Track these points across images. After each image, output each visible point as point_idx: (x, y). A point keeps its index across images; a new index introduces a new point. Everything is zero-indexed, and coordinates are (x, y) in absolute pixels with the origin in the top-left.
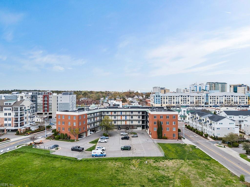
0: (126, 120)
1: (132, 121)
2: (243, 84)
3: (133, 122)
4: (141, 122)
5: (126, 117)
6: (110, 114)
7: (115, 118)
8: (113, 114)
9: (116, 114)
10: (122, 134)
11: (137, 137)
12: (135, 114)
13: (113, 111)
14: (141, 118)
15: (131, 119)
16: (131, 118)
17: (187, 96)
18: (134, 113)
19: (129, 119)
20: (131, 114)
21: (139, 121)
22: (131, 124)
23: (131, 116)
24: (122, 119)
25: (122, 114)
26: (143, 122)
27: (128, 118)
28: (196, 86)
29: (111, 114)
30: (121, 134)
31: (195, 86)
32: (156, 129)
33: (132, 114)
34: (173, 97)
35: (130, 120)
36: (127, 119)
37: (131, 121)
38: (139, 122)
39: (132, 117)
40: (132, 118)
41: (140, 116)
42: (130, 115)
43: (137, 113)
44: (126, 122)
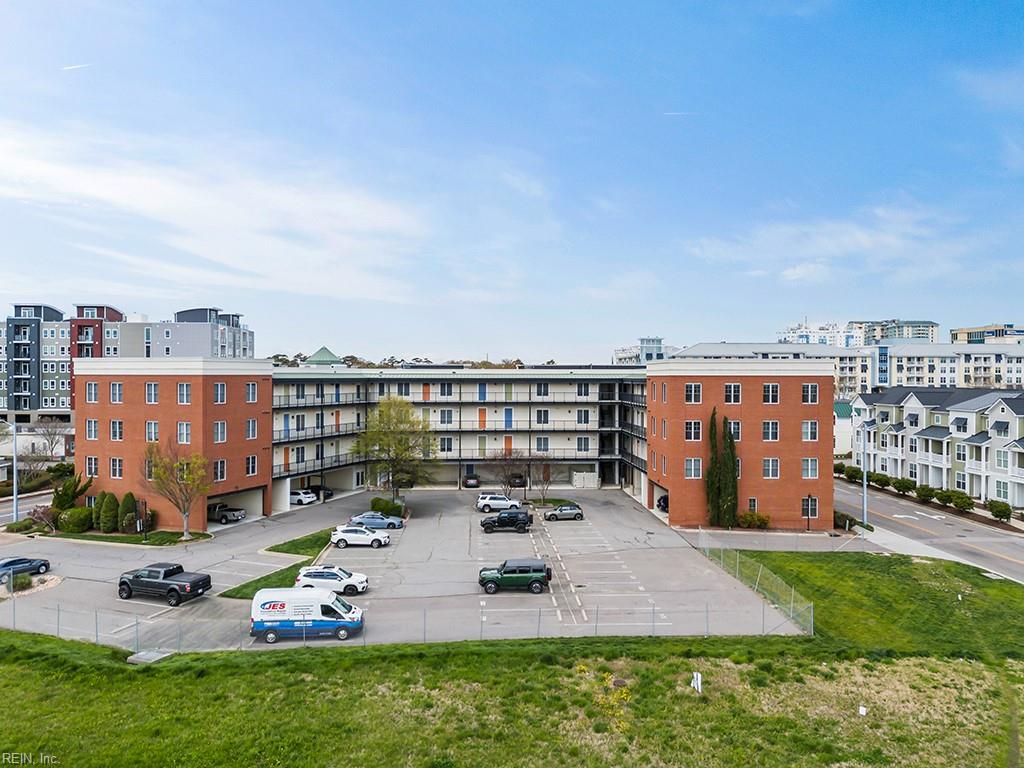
0: (508, 433)
1: (542, 436)
2: (1011, 326)
3: (546, 444)
4: (594, 444)
5: (509, 413)
6: (416, 394)
7: (446, 418)
8: (435, 394)
9: (454, 398)
11: (579, 517)
12: (559, 398)
13: (434, 381)
14: (594, 423)
15: (536, 426)
16: (539, 422)
18: (556, 394)
19: (525, 426)
20: (540, 399)
21: (582, 437)
22: (536, 453)
23: (539, 412)
24: (489, 426)
25: (489, 398)
26: (606, 441)
27: (521, 419)
28: (807, 337)
29: (426, 394)
30: (482, 503)
31: (801, 337)
32: (696, 470)
33: (546, 399)
35: (530, 432)
36: (514, 427)
37: (539, 440)
38: (583, 445)
39: (543, 417)
40: (546, 422)
41: (587, 412)
42: (530, 404)
43: (570, 394)
44: (508, 441)
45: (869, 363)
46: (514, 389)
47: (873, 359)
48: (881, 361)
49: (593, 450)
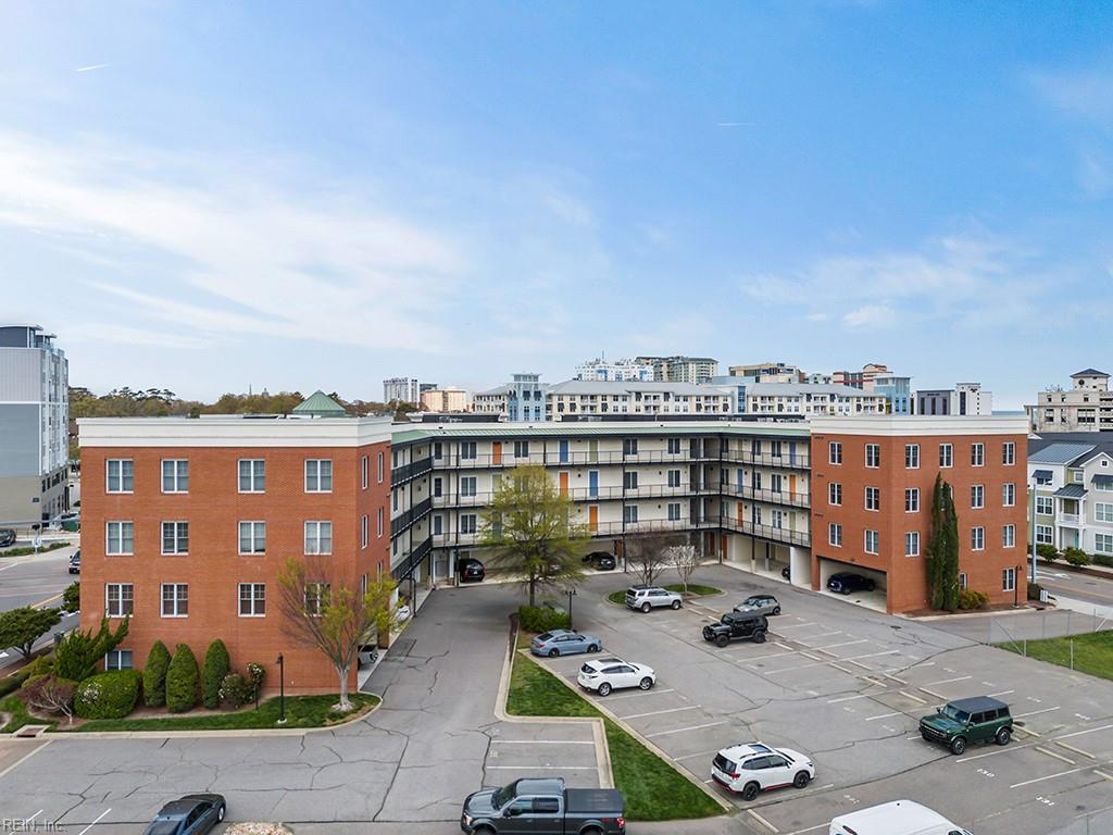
0: (594, 503)
2: (782, 365)
3: (635, 515)
4: (685, 512)
5: (594, 477)
6: (484, 456)
8: (508, 457)
9: (531, 460)
10: (646, 598)
11: (778, 611)
12: (648, 458)
13: (506, 439)
14: (684, 489)
16: (627, 487)
17: (662, 396)
18: (647, 453)
19: (610, 494)
20: (627, 459)
21: (672, 504)
22: (623, 528)
23: (628, 474)
28: (606, 372)
29: (497, 455)
31: (600, 371)
32: (914, 546)
33: (633, 459)
34: (599, 398)
36: (602, 494)
37: (625, 510)
38: (674, 514)
39: (630, 481)
40: (635, 487)
41: (678, 473)
42: (616, 466)
44: (594, 512)
45: (729, 402)
46: (601, 447)
47: (733, 398)
48: (740, 400)
49: (684, 520)
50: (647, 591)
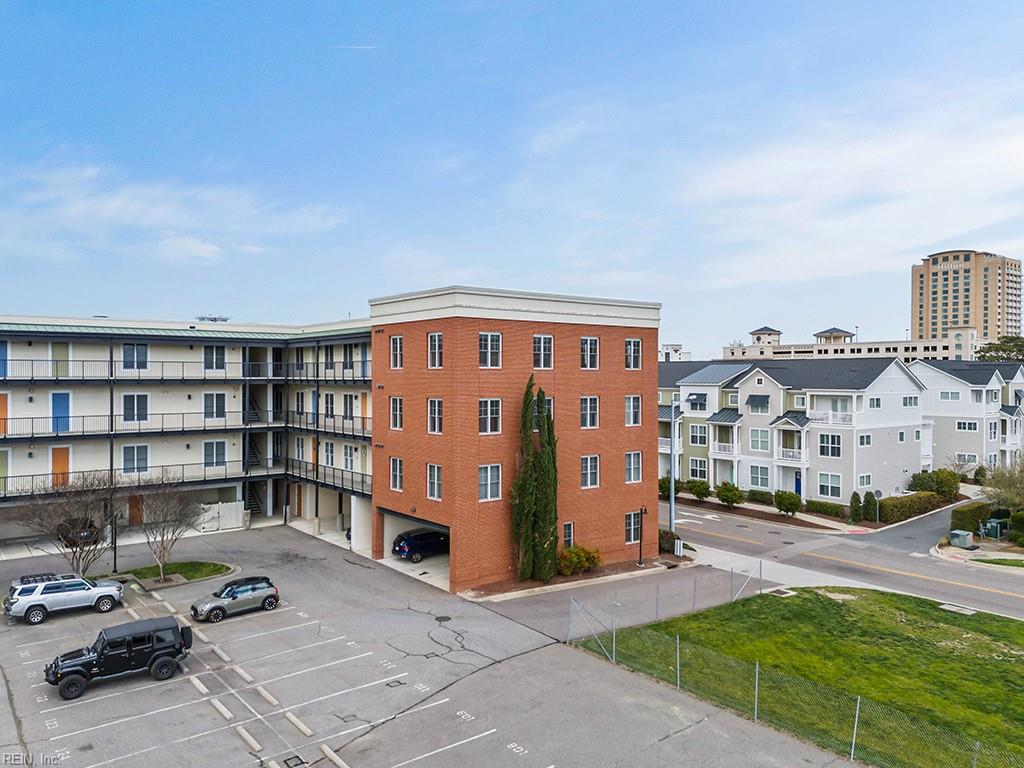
0: (60, 441)
1: (136, 445)
4: (234, 453)
5: (61, 403)
10: (36, 598)
12: (172, 372)
14: (234, 416)
15: (122, 426)
16: (128, 417)
19: (102, 427)
20: (133, 373)
21: (211, 441)
22: (125, 479)
23: (128, 400)
26: (253, 442)
27: (89, 413)
33: (142, 374)
35: (111, 438)
36: (75, 427)
37: (128, 451)
38: (214, 455)
39: (136, 408)
40: (143, 416)
42: (111, 384)
43: (192, 366)
44: (61, 457)
46: (73, 354)
49: (233, 462)
50: (41, 586)
